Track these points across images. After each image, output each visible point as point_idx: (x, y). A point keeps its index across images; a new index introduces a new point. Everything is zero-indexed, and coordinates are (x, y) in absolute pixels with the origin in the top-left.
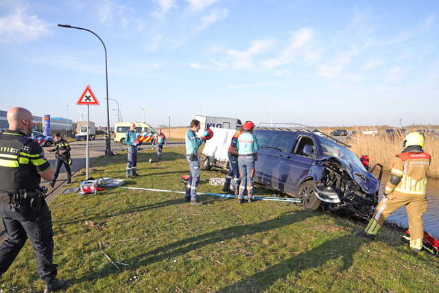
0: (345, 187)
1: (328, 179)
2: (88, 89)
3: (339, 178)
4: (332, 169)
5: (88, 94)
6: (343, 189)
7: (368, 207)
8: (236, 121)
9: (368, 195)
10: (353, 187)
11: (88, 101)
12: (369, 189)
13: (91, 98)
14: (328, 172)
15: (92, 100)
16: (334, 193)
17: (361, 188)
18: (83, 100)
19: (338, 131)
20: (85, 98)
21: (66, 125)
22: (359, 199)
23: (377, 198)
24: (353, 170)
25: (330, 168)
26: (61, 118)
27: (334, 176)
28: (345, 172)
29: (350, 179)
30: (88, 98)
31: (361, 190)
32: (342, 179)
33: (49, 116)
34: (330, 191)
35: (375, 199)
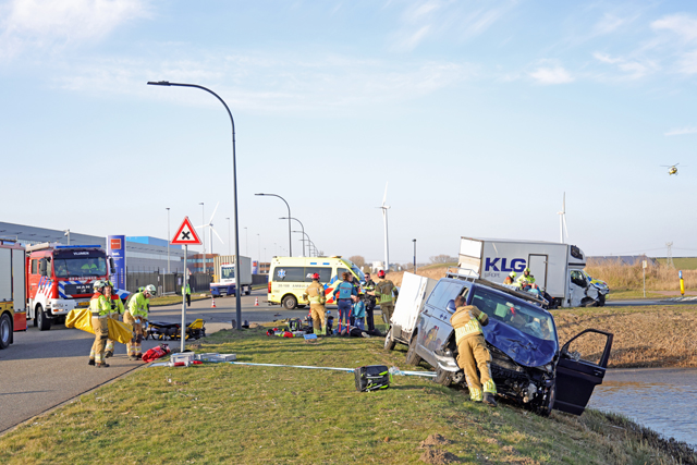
2: (186, 222)
5: (186, 229)
8: (565, 251)
11: (186, 239)
13: (190, 235)
15: (192, 238)
16: (451, 359)
18: (180, 238)
20: (181, 235)
21: (164, 257)
26: (151, 239)
30: (186, 235)
33: (122, 237)
34: (447, 356)
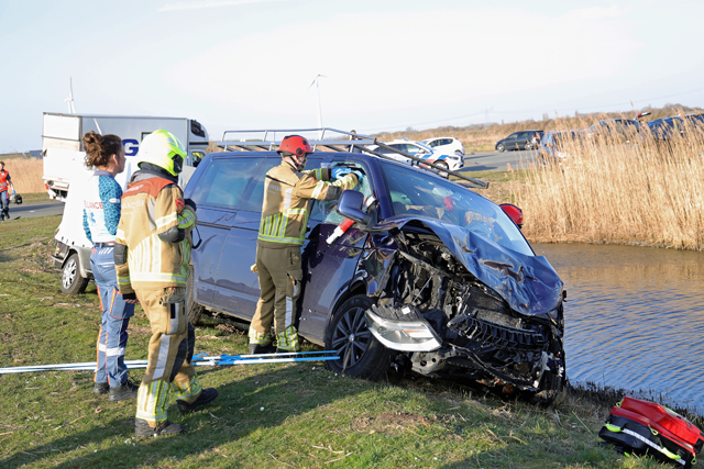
0: (454, 302)
1: (407, 286)
3: (436, 277)
4: (418, 256)
6: (448, 310)
7: (530, 355)
9: (529, 322)
10: (481, 301)
12: (532, 302)
14: (407, 264)
16: (419, 324)
17: (505, 303)
19: (520, 134)
22: (494, 335)
23: (561, 328)
24: (478, 254)
25: (411, 253)
27: (425, 273)
28: (454, 260)
29: (470, 278)
31: (506, 309)
32: (445, 281)
34: (408, 318)
35: (556, 332)
